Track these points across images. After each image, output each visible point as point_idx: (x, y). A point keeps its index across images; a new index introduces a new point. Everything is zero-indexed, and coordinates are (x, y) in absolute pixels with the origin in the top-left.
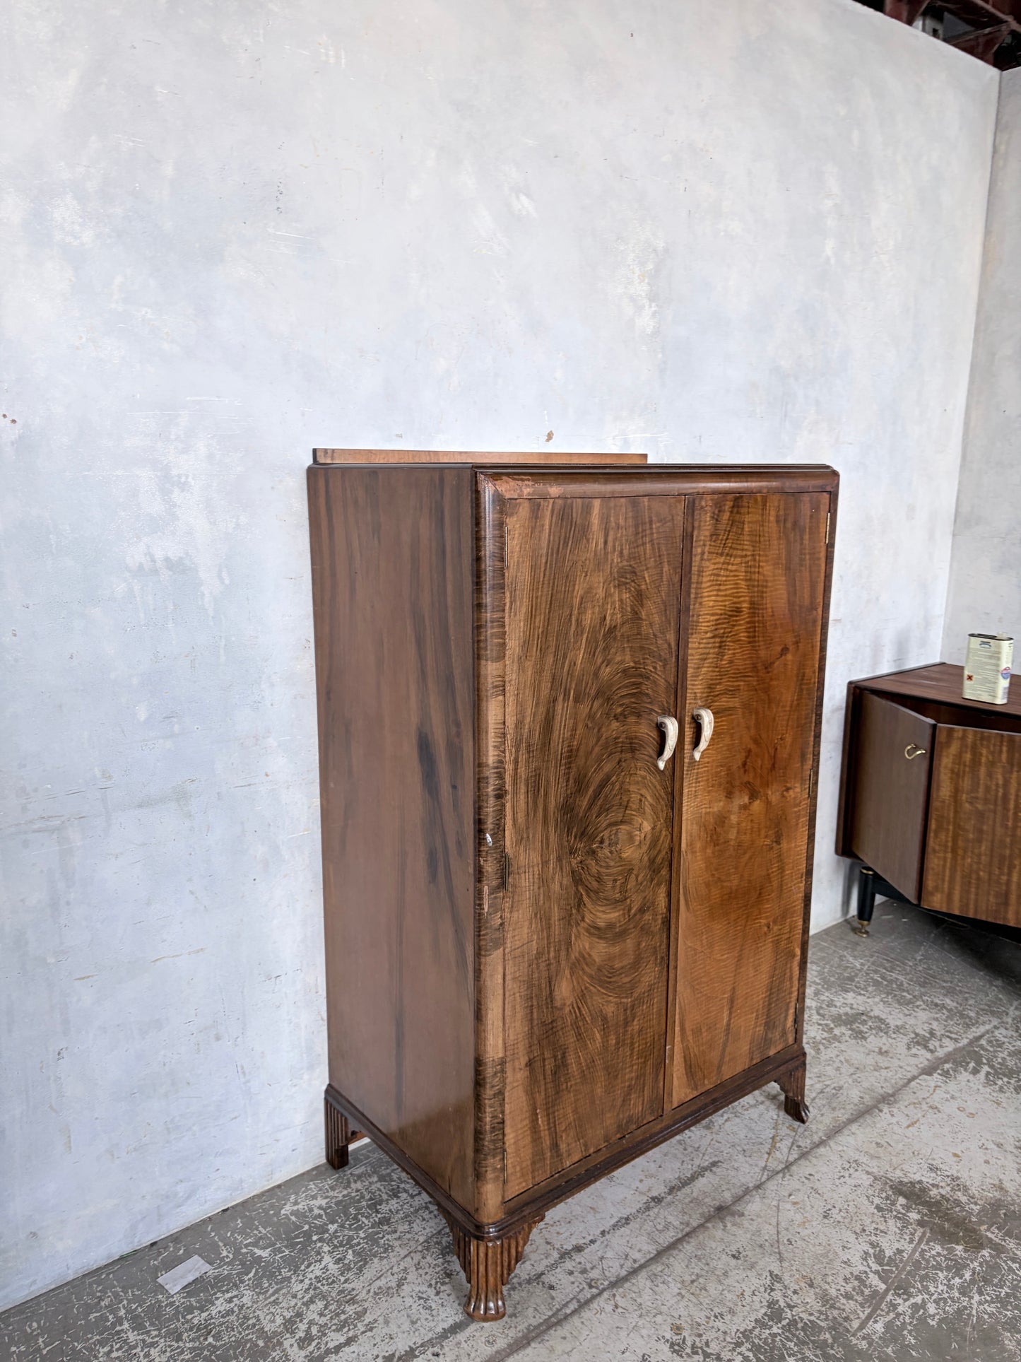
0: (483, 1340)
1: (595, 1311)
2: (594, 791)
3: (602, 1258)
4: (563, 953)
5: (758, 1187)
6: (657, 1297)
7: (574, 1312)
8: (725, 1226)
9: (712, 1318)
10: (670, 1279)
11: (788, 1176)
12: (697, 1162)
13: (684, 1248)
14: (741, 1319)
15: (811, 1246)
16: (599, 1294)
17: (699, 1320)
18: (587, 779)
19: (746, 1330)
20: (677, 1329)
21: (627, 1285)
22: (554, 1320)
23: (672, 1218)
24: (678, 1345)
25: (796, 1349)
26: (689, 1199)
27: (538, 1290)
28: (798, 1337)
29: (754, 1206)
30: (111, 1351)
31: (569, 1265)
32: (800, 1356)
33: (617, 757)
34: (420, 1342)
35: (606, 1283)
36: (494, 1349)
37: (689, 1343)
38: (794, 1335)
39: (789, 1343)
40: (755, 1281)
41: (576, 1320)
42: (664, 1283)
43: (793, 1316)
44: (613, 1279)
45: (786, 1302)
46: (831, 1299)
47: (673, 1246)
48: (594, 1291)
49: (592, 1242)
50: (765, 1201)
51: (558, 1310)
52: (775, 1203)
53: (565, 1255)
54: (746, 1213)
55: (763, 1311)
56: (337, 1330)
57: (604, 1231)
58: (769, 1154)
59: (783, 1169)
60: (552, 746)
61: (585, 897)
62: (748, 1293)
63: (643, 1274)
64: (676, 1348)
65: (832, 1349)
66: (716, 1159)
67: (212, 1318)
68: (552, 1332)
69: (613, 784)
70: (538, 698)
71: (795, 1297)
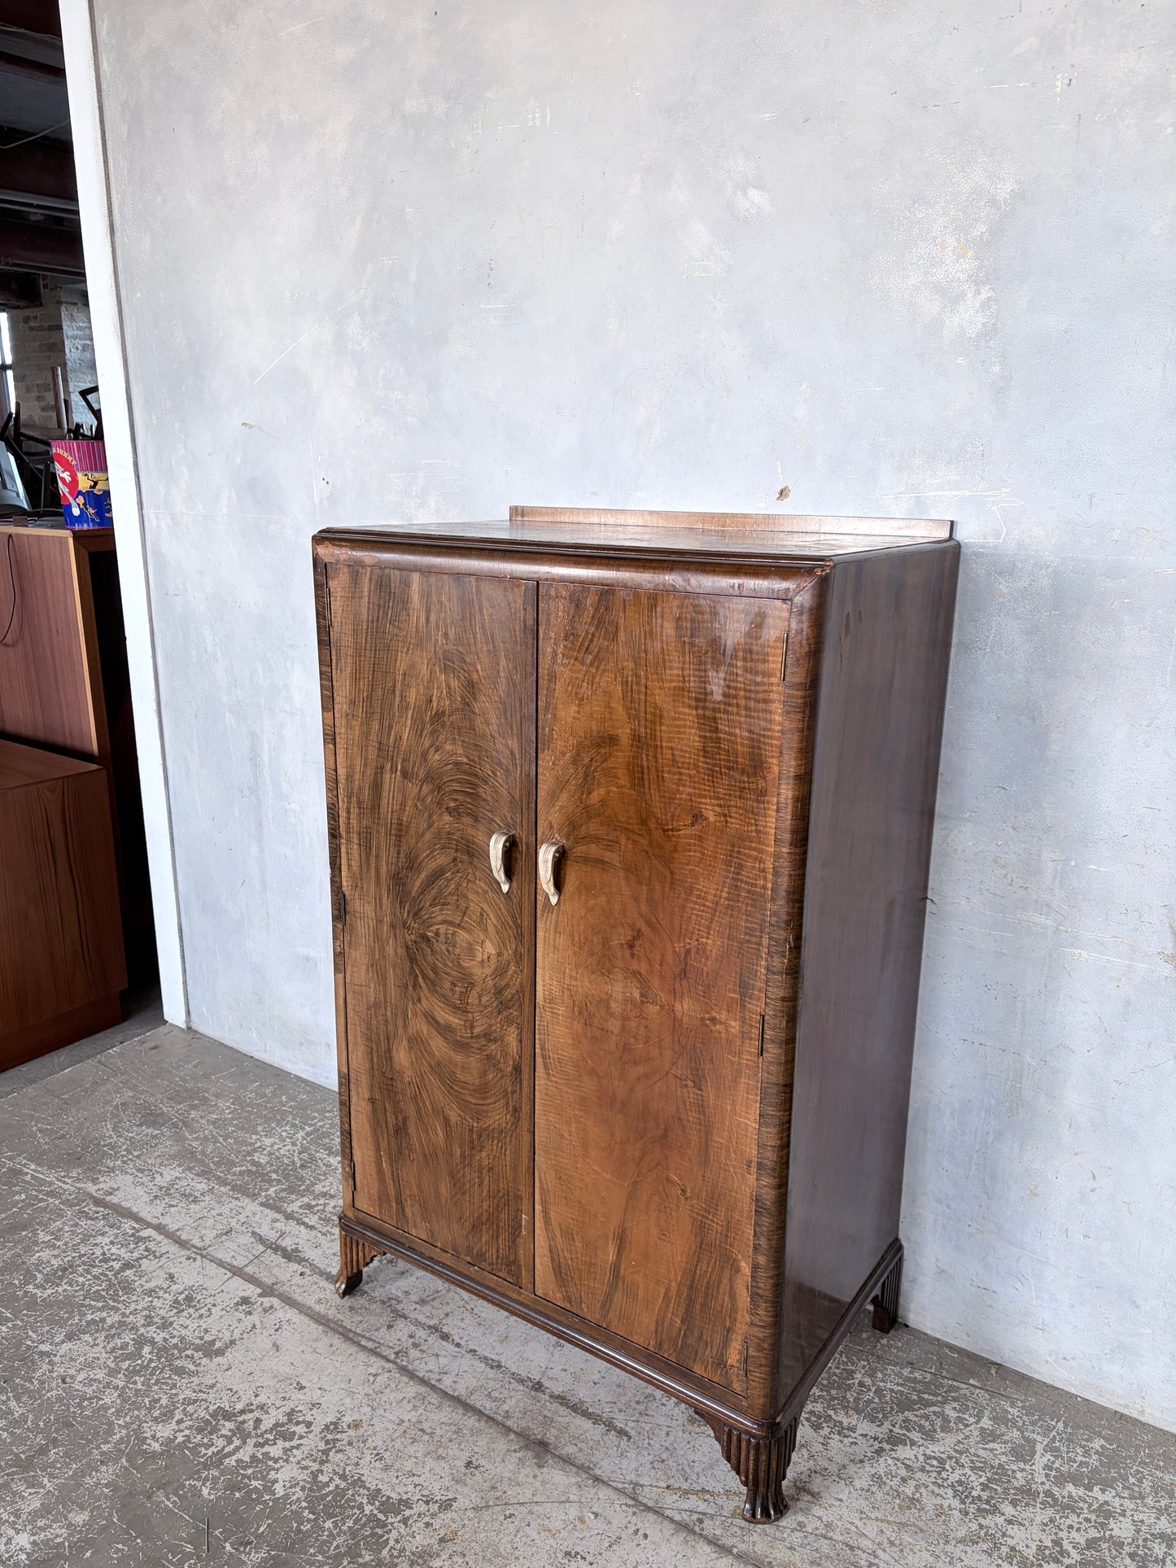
0: (322, 1297)
1: (366, 1361)
2: (426, 876)
3: (437, 1355)
4: (400, 1022)
5: (597, 1479)
6: (394, 1404)
7: (364, 1348)
8: (515, 1451)
9: (375, 1452)
10: (420, 1411)
11: (630, 1510)
12: (618, 1416)
13: (469, 1418)
14: (379, 1477)
15: (509, 1538)
16: (389, 1361)
17: (370, 1440)
18: (419, 861)
19: (362, 1481)
20: (356, 1425)
21: (405, 1379)
22: (351, 1335)
23: (515, 1401)
24: (336, 1428)
25: (344, 1528)
26: (549, 1415)
27: (387, 1318)
28: (361, 1529)
29: (558, 1477)
30: (286, 1131)
31: (422, 1334)
32: (335, 1532)
33: (453, 854)
34: (315, 1262)
35: (404, 1363)
36: (313, 1305)
37: (339, 1436)
38: (364, 1526)
39: (352, 1521)
40: (436, 1486)
41: (353, 1349)
42: (414, 1406)
43: (392, 1524)
44: (410, 1367)
45: (411, 1516)
46: (425, 1561)
47: (468, 1408)
48: (393, 1357)
49: (458, 1345)
50: (574, 1490)
51: (364, 1337)
52: (572, 1497)
53: (435, 1329)
54: (545, 1470)
55: (394, 1495)
56: (320, 1219)
57: (475, 1351)
58: (668, 1487)
59: (645, 1505)
60: (381, 811)
61: (420, 980)
62: (416, 1480)
63: (422, 1389)
64: (332, 1427)
65: (349, 1563)
66: (632, 1433)
67: (322, 1160)
68: (337, 1336)
69: (448, 880)
70: (366, 759)
71: (421, 1525)
